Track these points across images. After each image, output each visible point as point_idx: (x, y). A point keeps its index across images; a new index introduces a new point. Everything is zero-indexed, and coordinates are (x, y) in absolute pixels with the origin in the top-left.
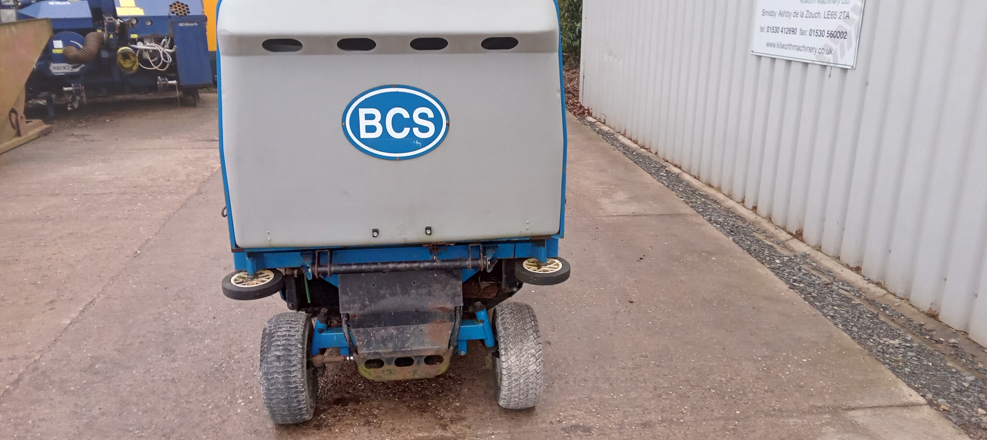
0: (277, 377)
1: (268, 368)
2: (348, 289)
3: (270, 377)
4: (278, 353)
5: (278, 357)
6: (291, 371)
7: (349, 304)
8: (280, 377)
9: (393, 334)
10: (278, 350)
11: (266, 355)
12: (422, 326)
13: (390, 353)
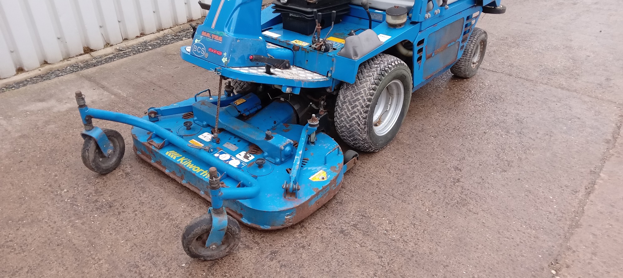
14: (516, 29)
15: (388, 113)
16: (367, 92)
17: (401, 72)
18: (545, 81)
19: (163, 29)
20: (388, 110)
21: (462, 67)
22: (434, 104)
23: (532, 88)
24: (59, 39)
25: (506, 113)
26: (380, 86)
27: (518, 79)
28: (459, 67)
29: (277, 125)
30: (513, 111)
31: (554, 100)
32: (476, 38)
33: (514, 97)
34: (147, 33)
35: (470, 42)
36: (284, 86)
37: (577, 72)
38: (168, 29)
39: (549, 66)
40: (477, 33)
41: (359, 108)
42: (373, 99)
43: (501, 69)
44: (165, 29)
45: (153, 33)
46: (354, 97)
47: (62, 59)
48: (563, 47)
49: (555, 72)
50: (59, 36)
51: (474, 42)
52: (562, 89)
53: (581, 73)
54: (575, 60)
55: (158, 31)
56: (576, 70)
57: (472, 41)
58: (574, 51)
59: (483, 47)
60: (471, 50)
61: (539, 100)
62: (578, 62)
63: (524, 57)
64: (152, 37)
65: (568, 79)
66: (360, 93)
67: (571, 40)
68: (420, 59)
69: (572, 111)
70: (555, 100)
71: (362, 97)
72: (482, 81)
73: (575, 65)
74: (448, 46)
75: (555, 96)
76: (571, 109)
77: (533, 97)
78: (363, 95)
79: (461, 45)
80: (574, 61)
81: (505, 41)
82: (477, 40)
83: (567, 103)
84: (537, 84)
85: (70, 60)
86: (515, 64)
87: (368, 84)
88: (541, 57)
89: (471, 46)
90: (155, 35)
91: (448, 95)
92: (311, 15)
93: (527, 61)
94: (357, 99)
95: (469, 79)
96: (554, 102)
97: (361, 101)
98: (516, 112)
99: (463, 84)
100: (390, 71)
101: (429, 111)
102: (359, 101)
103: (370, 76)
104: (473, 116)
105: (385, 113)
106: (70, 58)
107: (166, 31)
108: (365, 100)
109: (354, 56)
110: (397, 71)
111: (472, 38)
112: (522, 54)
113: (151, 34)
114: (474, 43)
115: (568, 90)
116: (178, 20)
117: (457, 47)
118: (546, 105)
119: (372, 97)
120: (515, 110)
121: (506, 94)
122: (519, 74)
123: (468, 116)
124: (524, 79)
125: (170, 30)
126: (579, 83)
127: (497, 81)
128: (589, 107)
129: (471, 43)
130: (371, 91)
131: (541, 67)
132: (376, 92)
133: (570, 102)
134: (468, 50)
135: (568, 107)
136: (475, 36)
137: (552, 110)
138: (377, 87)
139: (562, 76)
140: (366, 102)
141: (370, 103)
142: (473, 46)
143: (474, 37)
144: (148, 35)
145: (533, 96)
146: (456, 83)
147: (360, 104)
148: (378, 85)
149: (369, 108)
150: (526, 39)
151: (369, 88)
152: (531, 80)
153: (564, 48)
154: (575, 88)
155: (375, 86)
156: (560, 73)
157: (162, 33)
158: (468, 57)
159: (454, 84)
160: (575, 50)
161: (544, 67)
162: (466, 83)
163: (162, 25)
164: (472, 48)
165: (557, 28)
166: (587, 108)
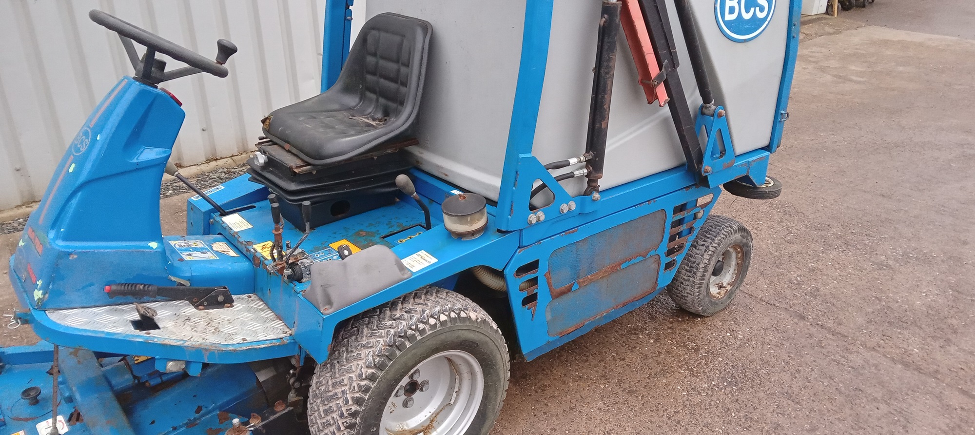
14: (856, 207)
15: (452, 410)
16: (355, 384)
17: (457, 337)
18: (872, 342)
19: (218, 158)
20: (452, 402)
21: (687, 297)
22: (604, 376)
23: (838, 357)
24: (18, 170)
25: (751, 419)
26: (387, 373)
27: (815, 330)
28: (682, 295)
29: (203, 415)
30: (769, 415)
31: (875, 395)
32: (716, 241)
33: (786, 377)
34: (185, 164)
35: (704, 248)
36: (158, 359)
37: (954, 321)
38: (227, 158)
39: (897, 302)
40: (721, 231)
41: (334, 415)
42: (368, 399)
43: (788, 301)
44: (222, 158)
45: (197, 165)
46: (331, 389)
47: (19, 203)
48: (942, 258)
49: (904, 320)
50: (18, 166)
51: (711, 249)
52: (907, 365)
53: (964, 326)
54: (959, 292)
55: (208, 161)
56: (953, 319)
57: (707, 247)
58: (964, 270)
59: (742, 255)
60: (703, 265)
61: (840, 393)
62: (964, 297)
63: (850, 273)
64: (194, 170)
65: (929, 340)
66: (340, 383)
67: (965, 243)
68: (530, 299)
69: (907, 431)
70: (879, 395)
71: (344, 392)
72: (734, 327)
73: (954, 305)
74: (623, 266)
75: (881, 383)
76: (908, 425)
77: (832, 382)
78: (347, 388)
79: (665, 260)
80: (956, 294)
81: (823, 233)
82: (719, 245)
83: (904, 406)
84: (851, 348)
85: (31, 207)
86: (822, 290)
87: (360, 366)
88: (887, 277)
89: (705, 257)
90: (199, 167)
91: (646, 356)
92: (298, 196)
93: (852, 284)
94: (333, 396)
95: (706, 319)
96: (875, 399)
97: (341, 402)
98: (775, 418)
99: (688, 331)
100: (419, 338)
101: (585, 393)
102: (338, 402)
103: (368, 348)
104: (673, 419)
105: (447, 409)
106: (34, 202)
107: (221, 162)
108: (347, 402)
109: (324, 305)
110: (443, 337)
111: (709, 241)
112: (847, 267)
113: (194, 165)
114: (710, 252)
115: (919, 369)
116: (247, 145)
117: (654, 266)
118: (852, 409)
119: (366, 395)
120: (775, 414)
121: (773, 367)
122: (823, 315)
123: (662, 416)
124: (829, 330)
125: (230, 160)
126: (951, 355)
127: (765, 330)
128: (952, 425)
129: (705, 251)
130: (363, 383)
131: (878, 302)
132: (375, 385)
133: (911, 405)
134: (698, 265)
135: (902, 419)
136: (715, 237)
137: (862, 425)
138: (380, 374)
139: (917, 330)
140: (351, 405)
141: (359, 409)
142: (708, 258)
143: (713, 240)
144: (186, 167)
145: (831, 378)
146: (675, 325)
147: (339, 407)
148: (383, 371)
149: (358, 419)
150: (868, 232)
151: (360, 376)
152: (843, 336)
153: (943, 261)
154: (935, 367)
155: (373, 371)
156: (914, 323)
157: (213, 164)
158: (698, 278)
159: (670, 328)
160: (967, 266)
161: (884, 303)
162: (698, 328)
163: (217, 151)
164: (706, 261)
165: (944, 211)
166: (948, 426)
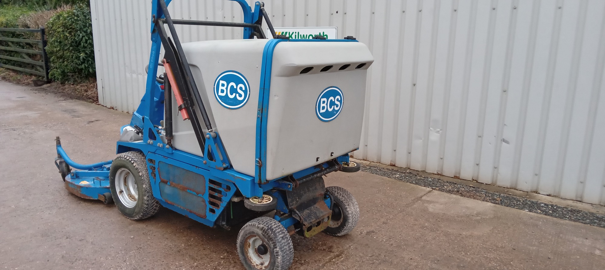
0: (286, 248)
1: (280, 245)
2: (290, 195)
3: (283, 249)
4: (281, 236)
5: (282, 237)
6: (289, 243)
7: (292, 203)
8: (287, 247)
9: (308, 212)
10: (280, 234)
11: (276, 239)
12: (316, 206)
13: (315, 221)
68: (154, 175)
74: (189, 191)
